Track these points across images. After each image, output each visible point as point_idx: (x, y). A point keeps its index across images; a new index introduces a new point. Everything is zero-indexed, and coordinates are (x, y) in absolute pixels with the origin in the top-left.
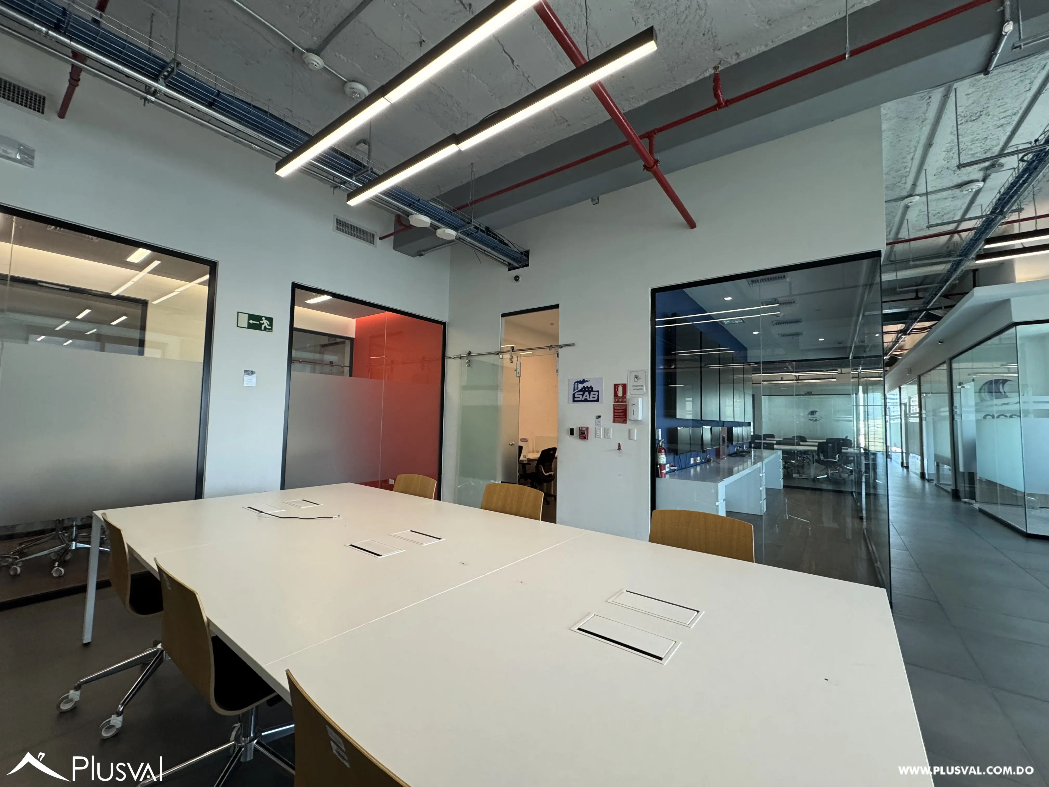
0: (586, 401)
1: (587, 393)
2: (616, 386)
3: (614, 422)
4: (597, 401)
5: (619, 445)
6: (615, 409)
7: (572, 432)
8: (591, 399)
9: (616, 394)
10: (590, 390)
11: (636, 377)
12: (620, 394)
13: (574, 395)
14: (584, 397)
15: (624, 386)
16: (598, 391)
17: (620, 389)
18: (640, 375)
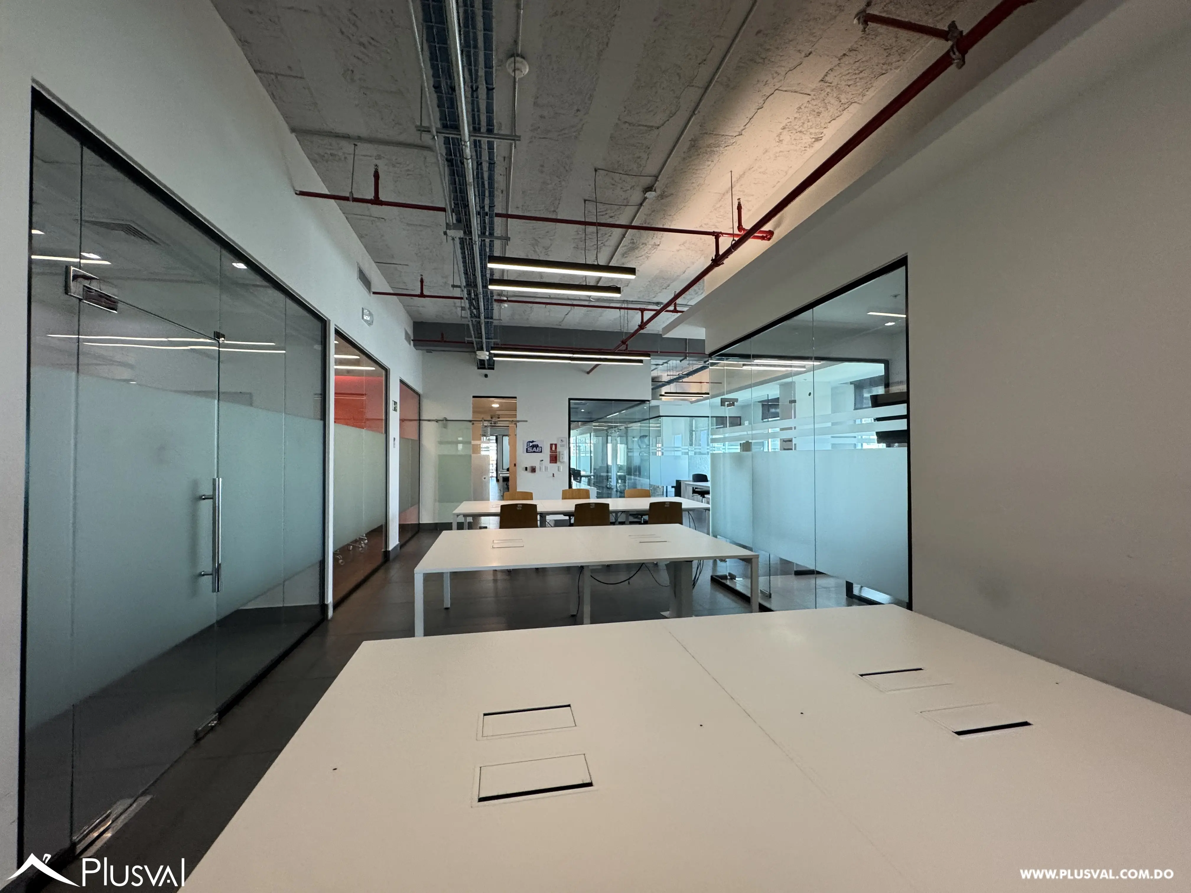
0: (534, 452)
1: (535, 448)
2: (551, 445)
3: (550, 463)
4: (541, 452)
5: (553, 474)
6: (551, 456)
7: (526, 469)
8: (537, 451)
9: (551, 448)
10: (537, 446)
11: (562, 440)
12: (554, 448)
13: (527, 449)
14: (533, 450)
15: (556, 445)
16: (541, 447)
17: (554, 446)
18: (563, 439)
